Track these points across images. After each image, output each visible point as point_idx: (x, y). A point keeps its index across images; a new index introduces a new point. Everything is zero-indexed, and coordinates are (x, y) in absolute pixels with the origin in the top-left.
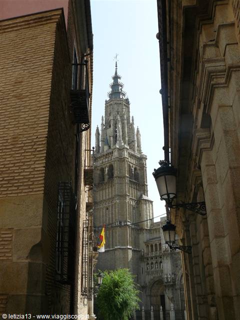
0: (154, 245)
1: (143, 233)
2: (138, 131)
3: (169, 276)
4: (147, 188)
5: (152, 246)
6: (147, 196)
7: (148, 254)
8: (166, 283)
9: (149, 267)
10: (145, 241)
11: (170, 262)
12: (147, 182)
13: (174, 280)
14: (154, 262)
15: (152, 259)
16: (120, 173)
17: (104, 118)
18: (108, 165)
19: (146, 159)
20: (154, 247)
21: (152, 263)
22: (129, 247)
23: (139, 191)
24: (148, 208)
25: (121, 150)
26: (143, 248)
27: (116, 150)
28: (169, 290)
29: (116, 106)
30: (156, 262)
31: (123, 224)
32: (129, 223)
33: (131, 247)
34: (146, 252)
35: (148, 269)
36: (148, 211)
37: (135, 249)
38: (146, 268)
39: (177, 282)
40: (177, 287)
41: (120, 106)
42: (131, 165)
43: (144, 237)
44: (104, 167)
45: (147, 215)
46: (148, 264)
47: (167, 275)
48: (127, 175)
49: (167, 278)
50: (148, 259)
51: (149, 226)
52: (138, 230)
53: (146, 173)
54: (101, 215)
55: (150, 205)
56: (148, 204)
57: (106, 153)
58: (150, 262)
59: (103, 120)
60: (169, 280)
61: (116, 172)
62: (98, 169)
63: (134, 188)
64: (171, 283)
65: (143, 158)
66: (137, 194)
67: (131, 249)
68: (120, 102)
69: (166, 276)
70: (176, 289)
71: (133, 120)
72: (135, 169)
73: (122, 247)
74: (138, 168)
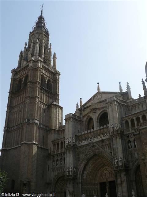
0: (60, 143)
1: (51, 133)
2: (55, 55)
3: (71, 170)
4: (58, 97)
5: (58, 144)
6: (58, 103)
7: (54, 152)
8: (68, 176)
9: (55, 164)
10: (53, 140)
11: (71, 156)
12: (58, 93)
13: (75, 174)
14: (59, 158)
15: (58, 156)
16: (33, 79)
17: (27, 44)
18: (25, 75)
19: (60, 75)
20: (60, 145)
21: (57, 160)
22: (34, 142)
23: (51, 98)
24: (58, 112)
25: (36, 62)
26: (50, 146)
27: (32, 62)
28: (70, 184)
29: (37, 35)
30: (61, 159)
31: (31, 122)
32: (37, 122)
33: (37, 143)
34: (53, 150)
35: (53, 166)
36: (57, 115)
37: (42, 147)
38: (52, 165)
39: (78, 176)
40: (79, 181)
41: (41, 35)
42: (45, 76)
43: (52, 137)
44: (21, 78)
45: (56, 118)
46: (54, 161)
47: (69, 168)
48: (38, 80)
49: (69, 172)
50: (54, 157)
51: (57, 127)
52: (47, 131)
53: (59, 85)
54: (15, 117)
55: (60, 111)
56: (58, 109)
57: (24, 66)
58: (55, 159)
59: (26, 45)
60: (71, 174)
61: (29, 78)
62: (17, 81)
63: (46, 95)
64: (73, 177)
65: (57, 73)
66: (48, 101)
67: (36, 145)
68: (41, 32)
69: (67, 170)
70: (77, 183)
71: (50, 46)
72: (49, 80)
73: (28, 143)
74: (51, 80)
